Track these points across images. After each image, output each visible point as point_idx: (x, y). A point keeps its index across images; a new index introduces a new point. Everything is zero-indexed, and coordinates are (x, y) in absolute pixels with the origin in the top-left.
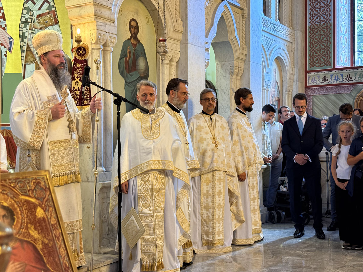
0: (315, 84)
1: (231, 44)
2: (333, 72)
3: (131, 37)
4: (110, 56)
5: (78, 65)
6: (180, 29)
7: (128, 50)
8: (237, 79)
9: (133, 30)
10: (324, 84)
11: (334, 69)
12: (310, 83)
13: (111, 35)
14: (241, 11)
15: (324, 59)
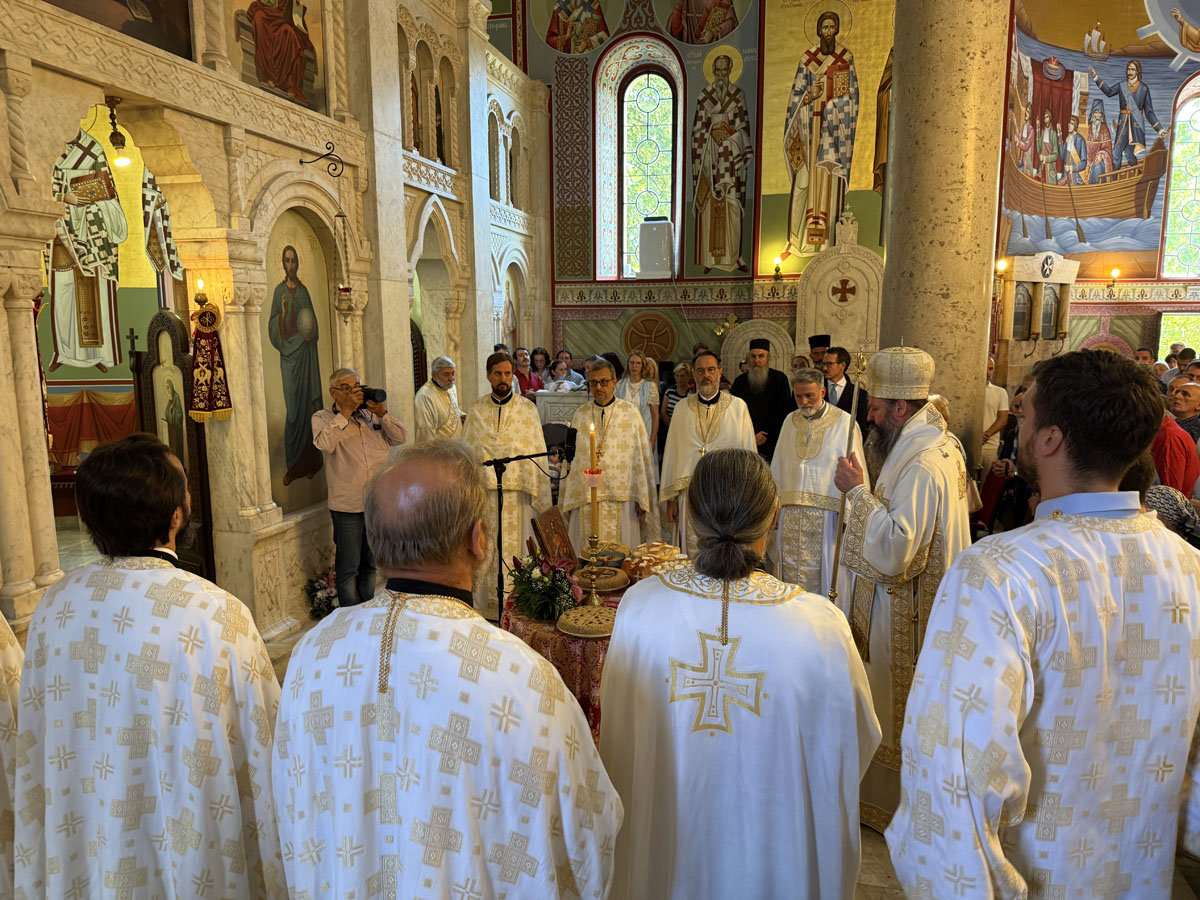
0: (567, 303)
1: (446, 263)
2: (594, 286)
3: (286, 278)
4: (256, 321)
5: (203, 342)
6: (366, 256)
7: (283, 301)
8: (455, 318)
9: (289, 265)
10: (579, 303)
11: (595, 281)
12: (559, 301)
13: (257, 286)
14: (458, 205)
15: (579, 265)
